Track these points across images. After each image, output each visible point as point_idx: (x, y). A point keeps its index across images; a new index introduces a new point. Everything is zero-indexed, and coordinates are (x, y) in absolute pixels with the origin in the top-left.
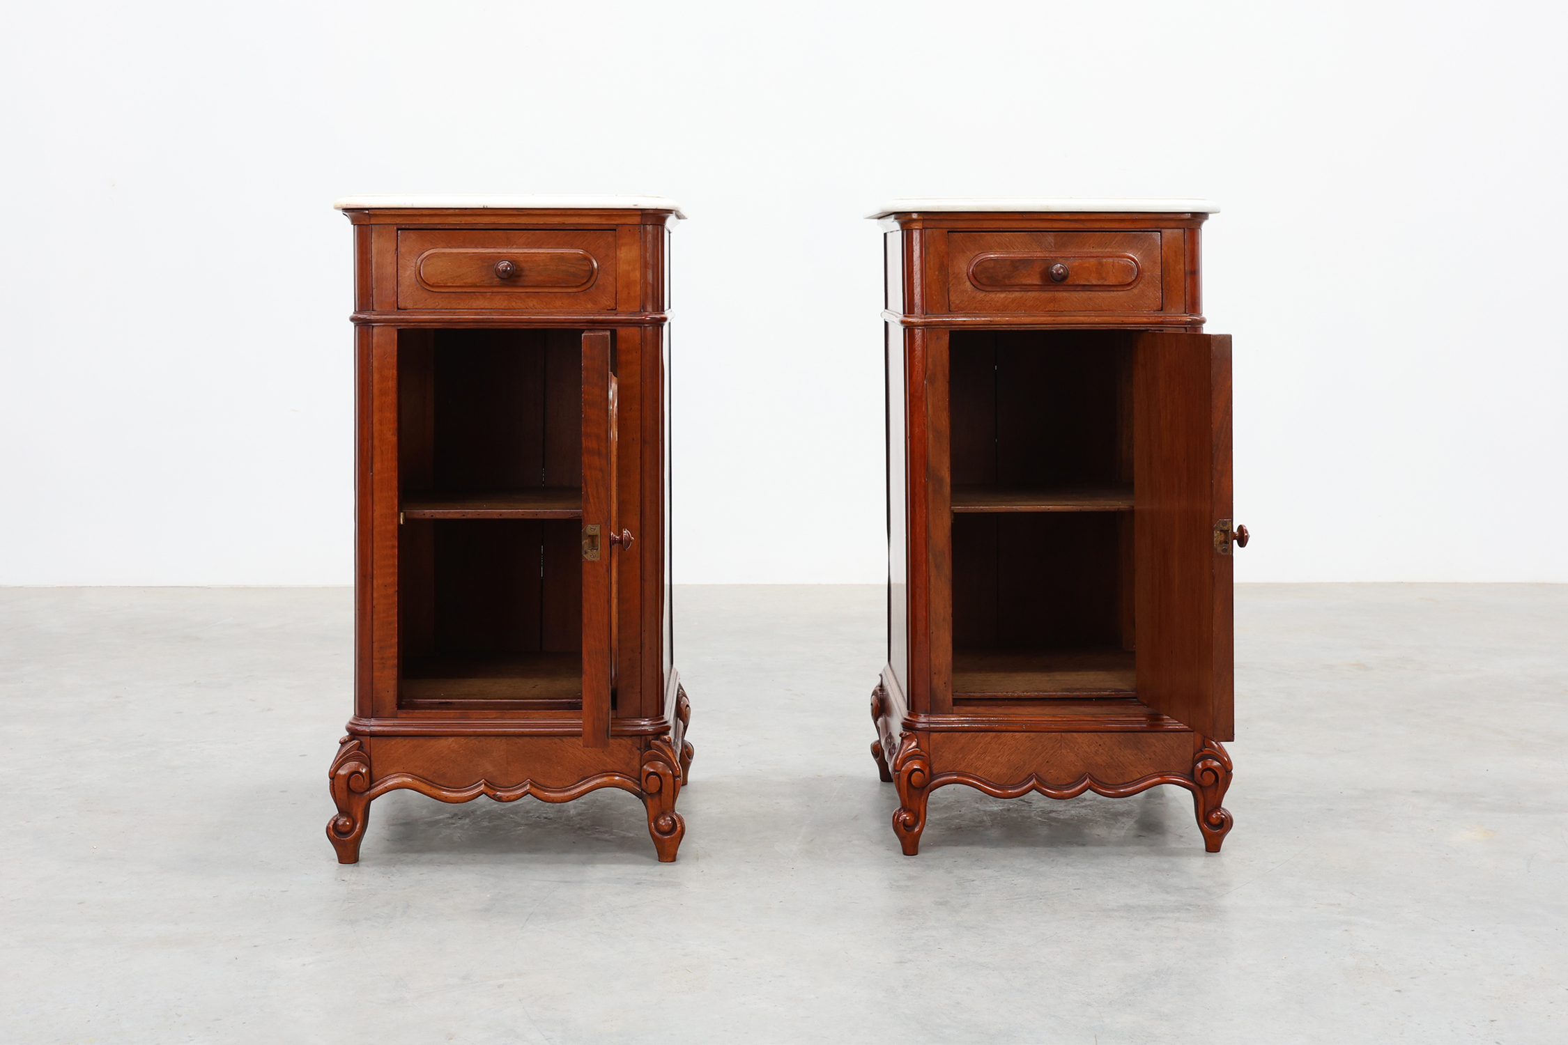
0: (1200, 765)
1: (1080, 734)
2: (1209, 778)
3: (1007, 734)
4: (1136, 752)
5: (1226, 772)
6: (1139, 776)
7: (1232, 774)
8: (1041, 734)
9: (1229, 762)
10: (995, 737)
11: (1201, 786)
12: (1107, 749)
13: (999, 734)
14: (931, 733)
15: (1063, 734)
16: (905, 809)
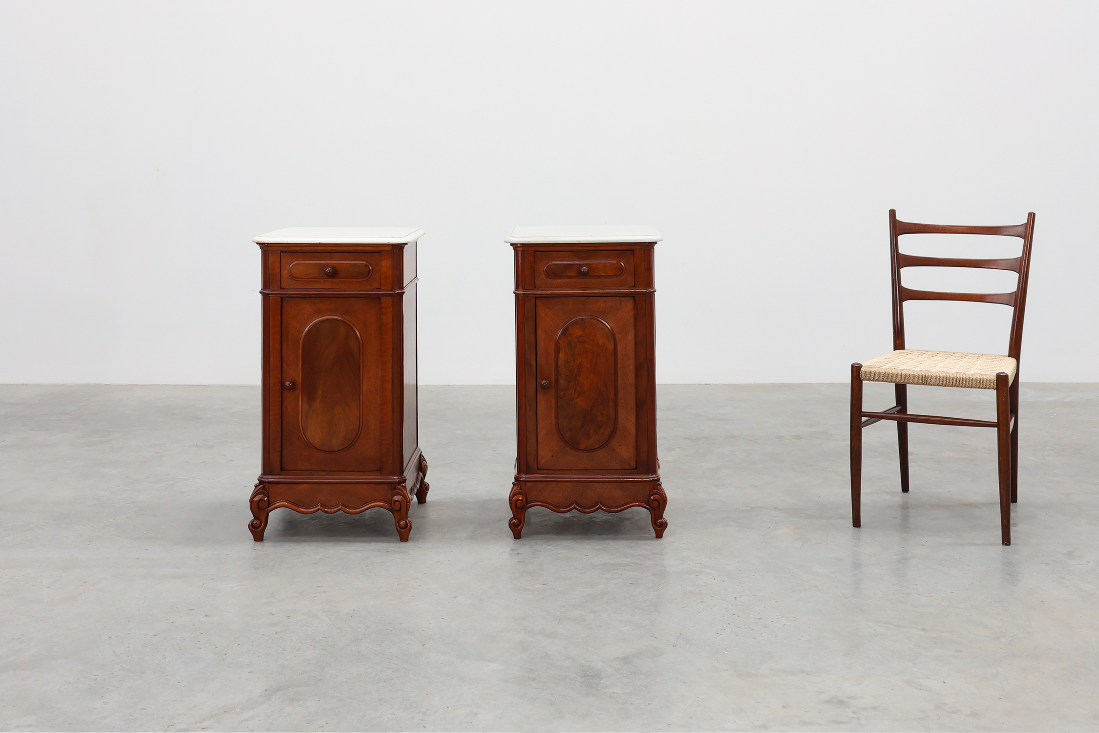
0: (651, 498)
1: (596, 483)
2: (655, 504)
4: (622, 491)
5: (664, 501)
6: (623, 503)
8: (578, 483)
10: (556, 485)
11: (652, 507)
12: (608, 490)
13: (558, 483)
14: (527, 483)
15: (588, 483)
16: (515, 517)
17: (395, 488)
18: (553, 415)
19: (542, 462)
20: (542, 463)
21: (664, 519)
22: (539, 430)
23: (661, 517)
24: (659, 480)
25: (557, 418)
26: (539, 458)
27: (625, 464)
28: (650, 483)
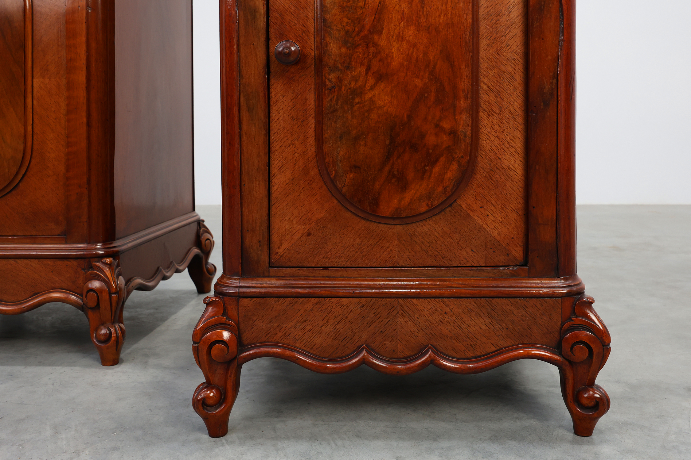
0: (569, 335)
1: (421, 300)
2: (581, 354)
3: (332, 300)
4: (490, 321)
5: (603, 346)
6: (493, 349)
7: (610, 348)
8: (373, 300)
10: (317, 304)
11: (571, 363)
12: (454, 318)
13: (323, 299)
14: (241, 299)
15: (400, 300)
16: (208, 385)
17: (91, 267)
18: (311, 132)
19: (284, 247)
20: (281, 251)
21: (599, 388)
22: (274, 171)
23: (591, 384)
24: (581, 293)
25: (320, 141)
26: (275, 238)
27: (495, 253)
28: (561, 300)
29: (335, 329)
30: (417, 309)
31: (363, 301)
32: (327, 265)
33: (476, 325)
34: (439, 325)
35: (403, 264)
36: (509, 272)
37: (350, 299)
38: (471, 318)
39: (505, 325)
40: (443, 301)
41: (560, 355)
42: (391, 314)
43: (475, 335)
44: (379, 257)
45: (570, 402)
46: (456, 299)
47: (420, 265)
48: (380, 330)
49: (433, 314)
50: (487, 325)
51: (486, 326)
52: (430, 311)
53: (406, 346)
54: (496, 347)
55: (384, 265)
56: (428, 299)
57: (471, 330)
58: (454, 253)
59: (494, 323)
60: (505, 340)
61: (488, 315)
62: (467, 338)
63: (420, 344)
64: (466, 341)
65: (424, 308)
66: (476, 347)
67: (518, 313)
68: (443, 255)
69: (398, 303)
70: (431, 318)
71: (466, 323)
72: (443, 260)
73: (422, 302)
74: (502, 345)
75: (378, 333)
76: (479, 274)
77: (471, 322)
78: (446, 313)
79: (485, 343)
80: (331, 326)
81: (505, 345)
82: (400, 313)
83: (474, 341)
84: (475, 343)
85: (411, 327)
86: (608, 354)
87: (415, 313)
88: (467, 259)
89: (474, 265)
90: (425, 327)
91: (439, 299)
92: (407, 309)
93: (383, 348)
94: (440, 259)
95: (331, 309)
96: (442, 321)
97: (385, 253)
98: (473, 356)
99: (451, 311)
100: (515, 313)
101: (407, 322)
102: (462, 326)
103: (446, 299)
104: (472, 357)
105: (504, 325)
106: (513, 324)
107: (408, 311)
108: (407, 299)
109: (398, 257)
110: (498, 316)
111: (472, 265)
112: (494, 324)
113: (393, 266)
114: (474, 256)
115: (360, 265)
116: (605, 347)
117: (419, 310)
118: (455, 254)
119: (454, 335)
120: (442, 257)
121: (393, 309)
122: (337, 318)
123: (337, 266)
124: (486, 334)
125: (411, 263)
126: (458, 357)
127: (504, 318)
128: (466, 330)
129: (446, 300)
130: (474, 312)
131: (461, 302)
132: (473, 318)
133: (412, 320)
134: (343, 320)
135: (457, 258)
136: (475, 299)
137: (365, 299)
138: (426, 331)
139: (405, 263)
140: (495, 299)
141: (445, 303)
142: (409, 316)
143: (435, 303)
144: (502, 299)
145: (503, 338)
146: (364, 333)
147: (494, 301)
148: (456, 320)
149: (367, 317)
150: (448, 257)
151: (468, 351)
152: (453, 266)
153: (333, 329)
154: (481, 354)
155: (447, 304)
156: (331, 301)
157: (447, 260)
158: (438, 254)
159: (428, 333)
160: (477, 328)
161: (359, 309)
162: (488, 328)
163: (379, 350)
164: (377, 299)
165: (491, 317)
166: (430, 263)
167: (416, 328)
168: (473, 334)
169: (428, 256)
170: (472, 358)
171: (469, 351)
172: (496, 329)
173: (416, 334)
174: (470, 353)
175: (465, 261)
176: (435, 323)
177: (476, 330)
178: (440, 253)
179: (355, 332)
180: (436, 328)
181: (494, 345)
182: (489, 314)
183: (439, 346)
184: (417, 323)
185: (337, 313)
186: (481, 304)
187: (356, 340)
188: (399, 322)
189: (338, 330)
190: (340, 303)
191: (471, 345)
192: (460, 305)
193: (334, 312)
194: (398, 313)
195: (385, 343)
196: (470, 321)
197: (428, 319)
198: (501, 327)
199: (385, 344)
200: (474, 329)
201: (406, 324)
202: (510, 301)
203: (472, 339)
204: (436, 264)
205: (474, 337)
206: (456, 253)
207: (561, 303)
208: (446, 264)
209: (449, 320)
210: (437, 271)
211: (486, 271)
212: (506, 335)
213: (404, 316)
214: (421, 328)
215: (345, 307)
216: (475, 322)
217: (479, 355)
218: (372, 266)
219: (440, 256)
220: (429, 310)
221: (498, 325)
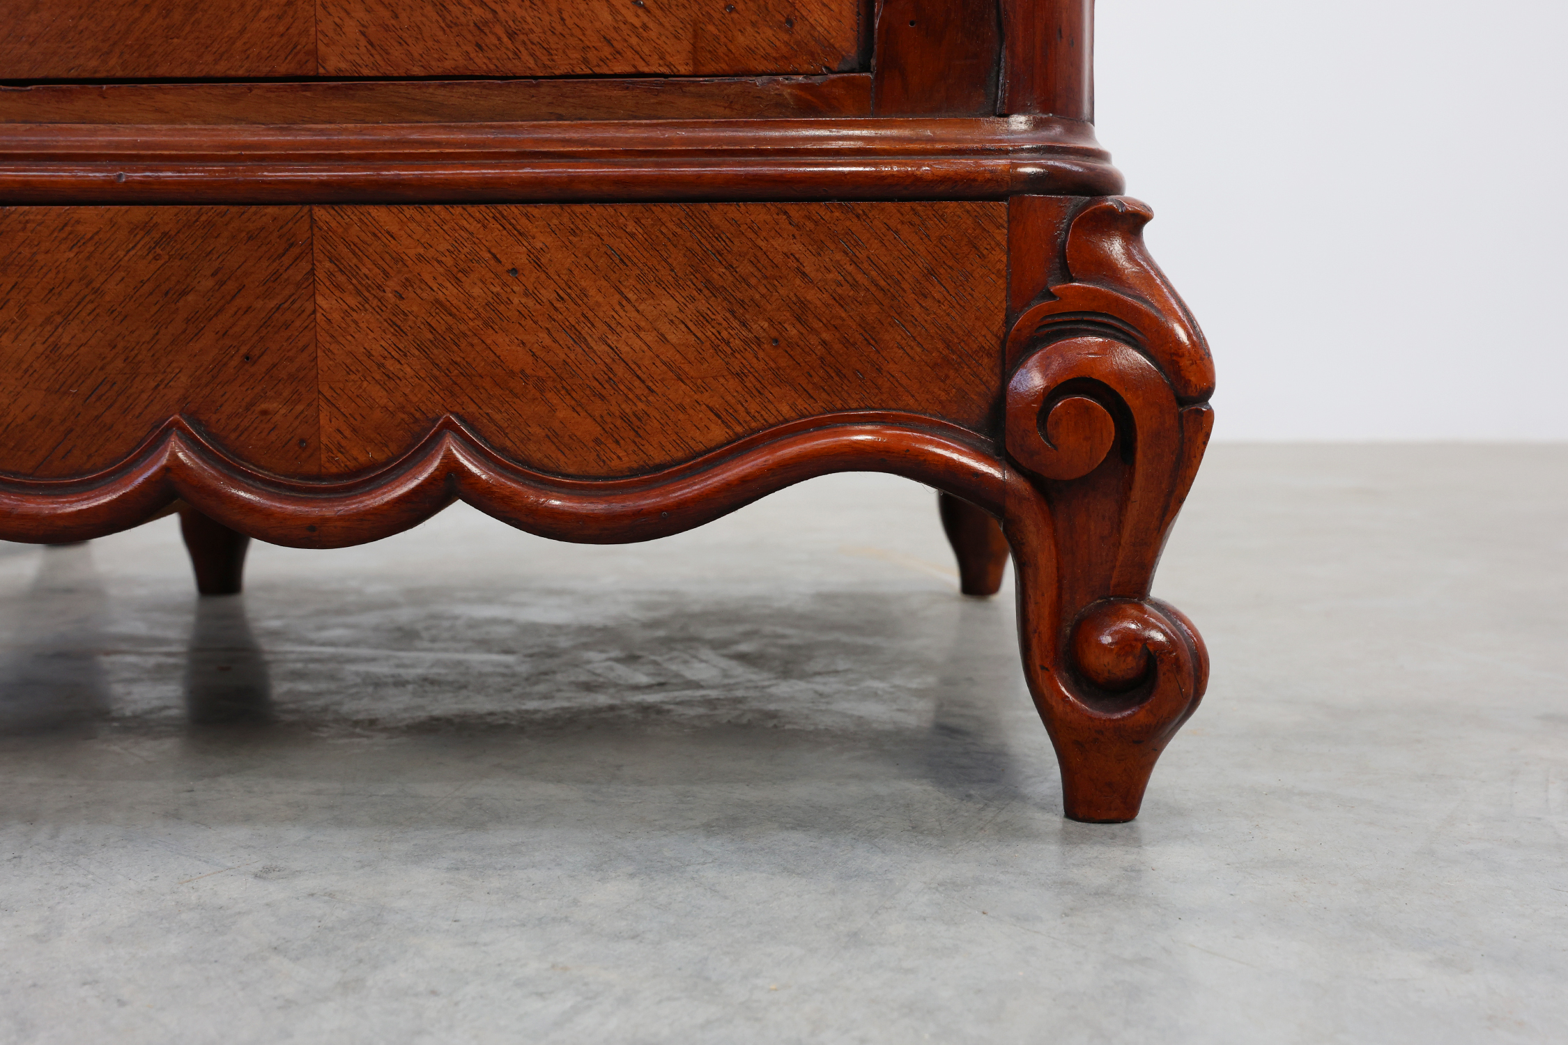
0: (1032, 379)
1: (409, 211)
2: (1081, 437)
4: (702, 306)
5: (1181, 402)
7: (1210, 414)
8: (210, 212)
9: (1199, 357)
12: (547, 294)
15: (320, 213)
21: (1165, 609)
23: (1134, 593)
27: (735, 15)
28: (1008, 209)
29: (55, 347)
30: (394, 255)
31: (165, 215)
32: (24, 72)
33: (643, 324)
34: (486, 324)
35: (343, 65)
36: (791, 94)
37: (112, 207)
38: (621, 293)
39: (766, 325)
40: (503, 216)
41: (998, 455)
42: (285, 276)
43: (639, 372)
44: (243, 31)
45: (1043, 668)
46: (556, 208)
47: (417, 71)
48: (244, 350)
49: (460, 275)
50: (690, 325)
51: (684, 329)
52: (449, 261)
53: (352, 419)
54: (728, 427)
55: (264, 70)
56: (437, 208)
57: (624, 349)
58: (560, 11)
59: (719, 318)
60: (766, 393)
61: (695, 281)
62: (607, 386)
63: (413, 410)
64: (602, 398)
65: (421, 251)
66: (648, 428)
67: (823, 269)
68: (511, 23)
69: (311, 228)
70: (450, 293)
71: (601, 314)
72: (510, 46)
73: (414, 220)
74: (753, 417)
75: (233, 363)
76: (660, 103)
77: (622, 313)
78: (514, 271)
79: (682, 408)
80: (38, 331)
81: (766, 416)
82: (320, 274)
83: (635, 400)
84: (641, 406)
85: (371, 335)
86: (1200, 441)
87: (384, 272)
88: (615, 43)
89: (646, 70)
90: (430, 336)
91: (482, 207)
92: (351, 255)
93: (258, 431)
94: (499, 39)
95: (35, 254)
96: (502, 308)
97: (264, 14)
98: (635, 465)
99: (538, 265)
100: (807, 270)
101: (354, 314)
102: (585, 331)
103: (513, 208)
104: (630, 469)
105: (760, 326)
106: (799, 319)
107: (355, 261)
108: (349, 210)
109: (322, 32)
110: (735, 285)
111: (634, 66)
112: (721, 320)
113: (299, 73)
114: (645, 27)
115: (162, 71)
116: (1186, 409)
117: (402, 260)
118: (563, 19)
119: (553, 369)
120: (507, 32)
121: (295, 251)
122: (60, 294)
123: (65, 75)
124: (686, 367)
125: (378, 57)
126: (571, 470)
127: (764, 291)
128: (601, 348)
129: (514, 210)
130: (635, 264)
131: (578, 222)
132: (630, 295)
133: (375, 302)
134: (84, 303)
135: (572, 35)
136: (639, 207)
137: (172, 210)
138: (436, 351)
139: (350, 57)
140: (721, 207)
141: (511, 224)
142: (359, 287)
143: (467, 226)
144: (752, 207)
145: (758, 386)
146: (174, 365)
147: (718, 214)
148: (558, 305)
149: (184, 293)
150: (532, 31)
151: (613, 446)
152: (557, 72)
153: (46, 346)
154: (668, 458)
155: (519, 227)
156: (32, 217)
157: (530, 46)
158: (489, 16)
159: (444, 360)
160: (650, 338)
161: (151, 256)
162: (693, 338)
163: (242, 438)
164: (223, 208)
165: (706, 292)
166: (454, 59)
167: (393, 338)
168: (633, 366)
169: (449, 27)
170: (633, 472)
171: (617, 442)
172: (728, 343)
173: (391, 365)
174: (622, 454)
175: (606, 51)
176: (471, 315)
177: (645, 348)
178: (501, 13)
179: (140, 357)
180: (476, 341)
181: (719, 417)
182: (697, 275)
183: (491, 420)
184: (394, 319)
185: (61, 275)
186: (664, 230)
187: (144, 396)
188: (318, 315)
189: (68, 351)
190: (68, 228)
191: (624, 417)
192: (574, 233)
193: (45, 270)
194: (312, 272)
195: (264, 406)
196: (618, 308)
197: (442, 298)
198: (750, 335)
199: (264, 413)
200: (637, 344)
201: (348, 320)
202: (786, 213)
203: (630, 389)
204: (481, 63)
205: (637, 383)
206: (565, 15)
207: (1009, 222)
208: (527, 63)
209: (530, 303)
210: (485, 92)
211: (692, 89)
212: (771, 369)
213: (338, 287)
214: (411, 337)
215: (90, 248)
216: (638, 311)
217: (657, 461)
218: (212, 73)
219: (499, 30)
220: (443, 259)
221: (735, 324)
